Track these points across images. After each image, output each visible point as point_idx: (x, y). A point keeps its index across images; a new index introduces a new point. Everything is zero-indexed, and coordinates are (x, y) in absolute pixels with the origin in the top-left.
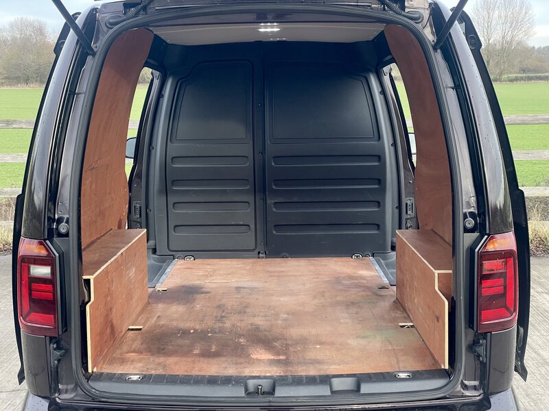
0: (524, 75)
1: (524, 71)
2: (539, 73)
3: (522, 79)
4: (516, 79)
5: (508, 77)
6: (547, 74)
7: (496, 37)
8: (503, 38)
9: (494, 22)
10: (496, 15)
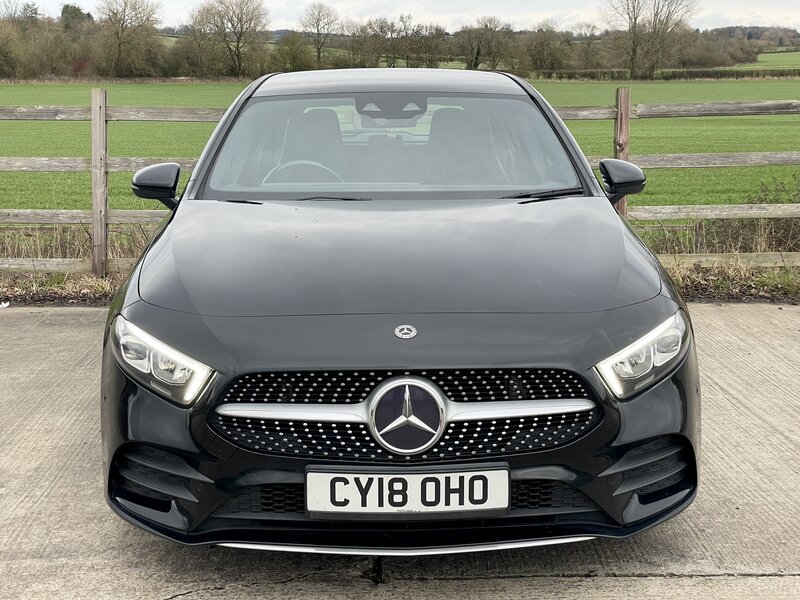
0: (685, 70)
1: (684, 64)
2: (705, 67)
3: (681, 75)
4: (674, 76)
5: (663, 73)
6: (717, 69)
7: (646, 15)
8: (656, 15)
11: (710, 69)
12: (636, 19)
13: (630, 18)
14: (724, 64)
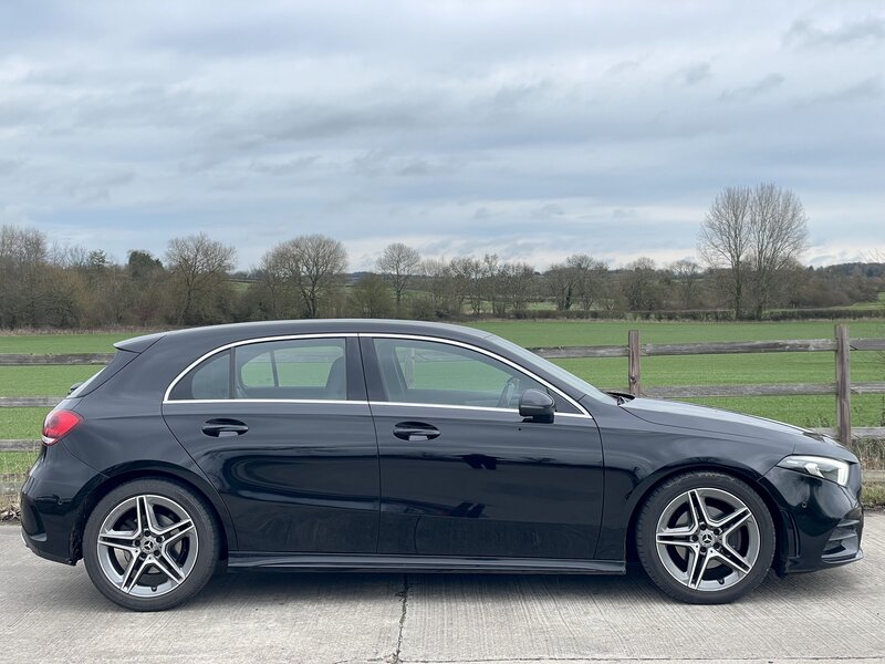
0: (796, 310)
1: (795, 303)
3: (792, 316)
4: (784, 317)
5: (772, 313)
6: (831, 309)
7: (749, 252)
8: (760, 252)
9: (745, 230)
10: (747, 219)
11: (824, 309)
12: (738, 257)
13: (732, 256)
14: (841, 304)
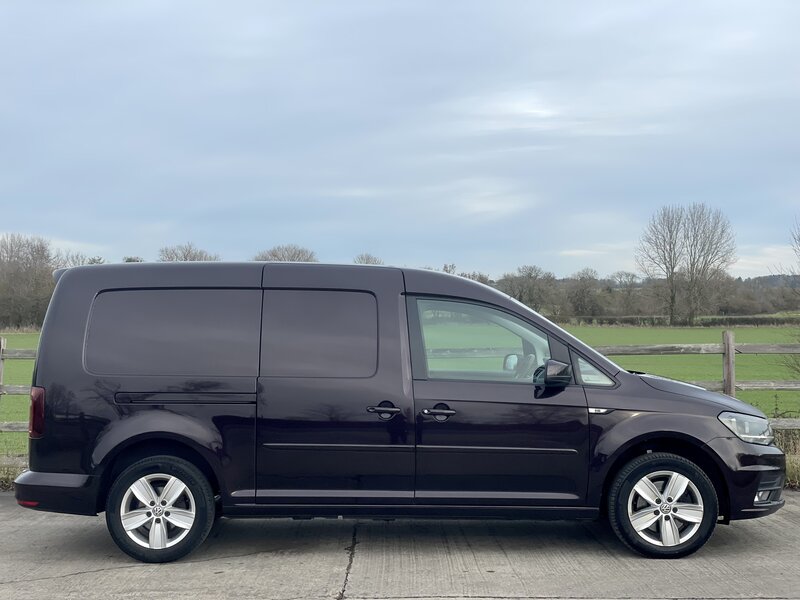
0: (725, 317)
1: (724, 310)
2: (746, 314)
3: (721, 322)
4: (714, 323)
5: (702, 320)
6: (757, 316)
7: (682, 264)
8: (693, 265)
9: (679, 244)
10: (681, 234)
11: (750, 317)
12: (673, 269)
13: (667, 268)
14: (764, 311)
